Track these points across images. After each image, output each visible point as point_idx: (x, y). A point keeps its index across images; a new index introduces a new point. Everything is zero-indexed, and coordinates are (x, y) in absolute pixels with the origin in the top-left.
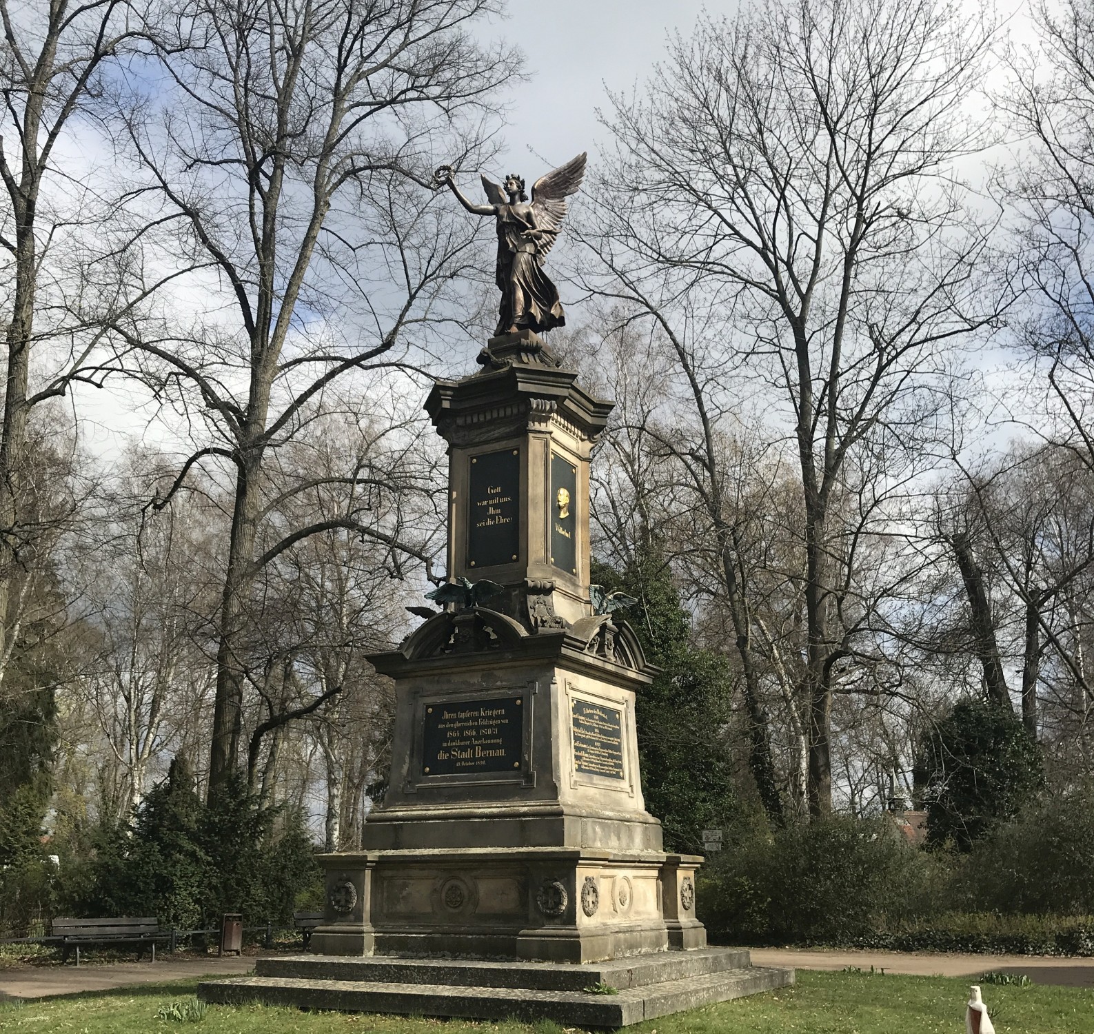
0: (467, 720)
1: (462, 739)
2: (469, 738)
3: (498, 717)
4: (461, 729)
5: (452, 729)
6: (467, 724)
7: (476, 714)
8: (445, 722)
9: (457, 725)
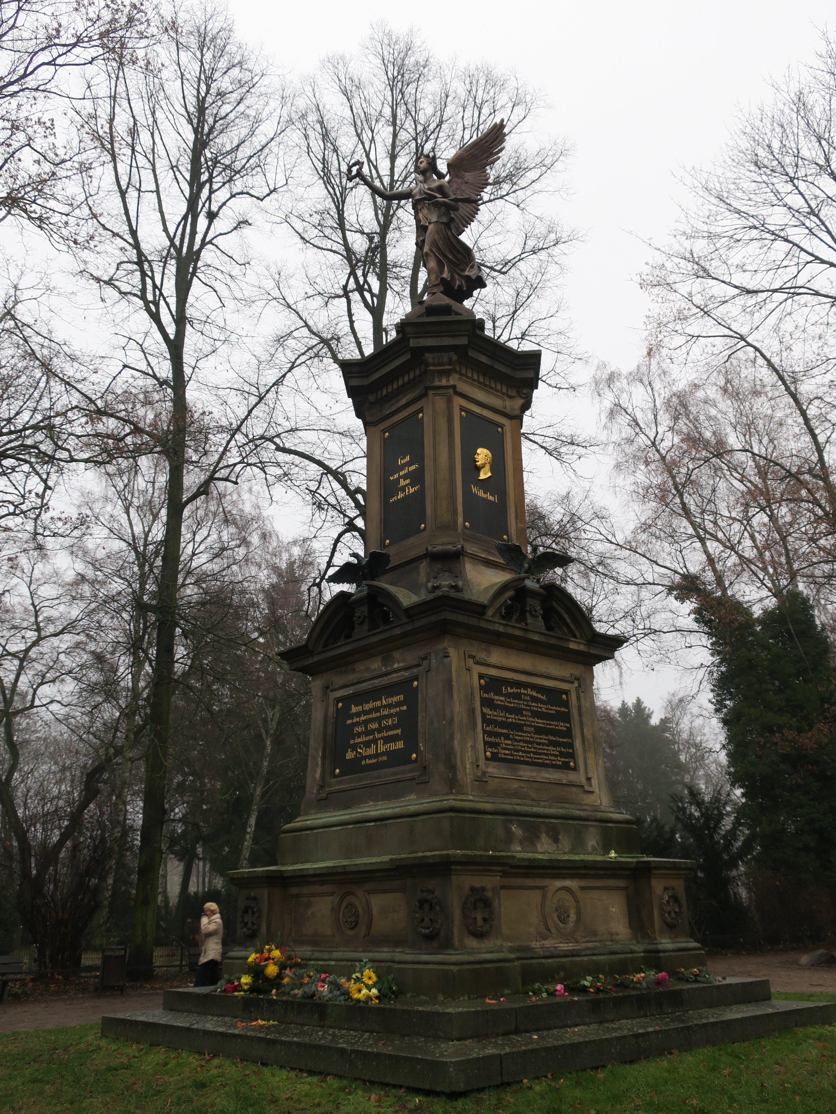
0: (370, 711)
1: (367, 733)
2: (372, 732)
3: (399, 704)
4: (366, 723)
5: (358, 724)
6: (371, 716)
7: (378, 703)
8: (352, 716)
9: (363, 718)
